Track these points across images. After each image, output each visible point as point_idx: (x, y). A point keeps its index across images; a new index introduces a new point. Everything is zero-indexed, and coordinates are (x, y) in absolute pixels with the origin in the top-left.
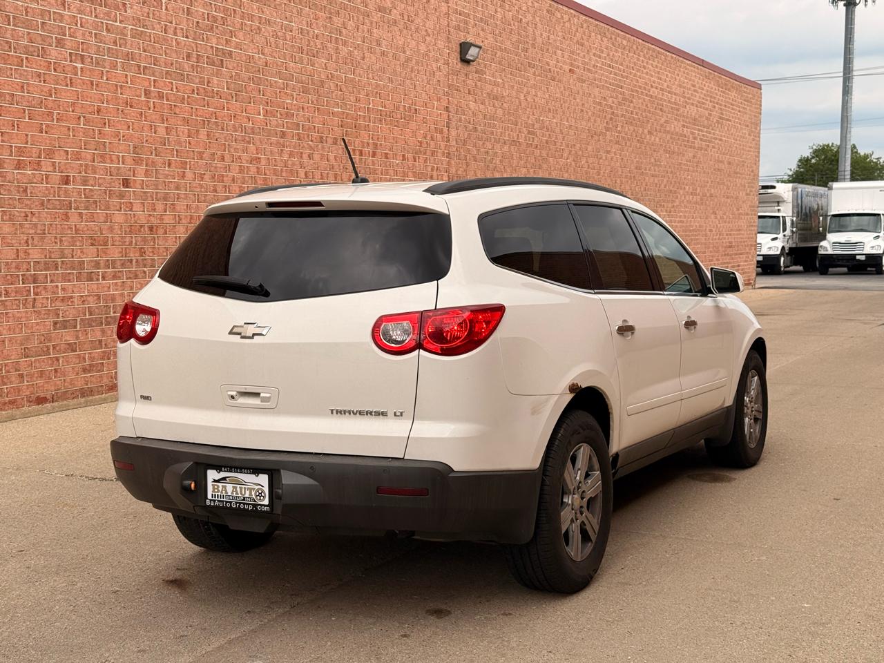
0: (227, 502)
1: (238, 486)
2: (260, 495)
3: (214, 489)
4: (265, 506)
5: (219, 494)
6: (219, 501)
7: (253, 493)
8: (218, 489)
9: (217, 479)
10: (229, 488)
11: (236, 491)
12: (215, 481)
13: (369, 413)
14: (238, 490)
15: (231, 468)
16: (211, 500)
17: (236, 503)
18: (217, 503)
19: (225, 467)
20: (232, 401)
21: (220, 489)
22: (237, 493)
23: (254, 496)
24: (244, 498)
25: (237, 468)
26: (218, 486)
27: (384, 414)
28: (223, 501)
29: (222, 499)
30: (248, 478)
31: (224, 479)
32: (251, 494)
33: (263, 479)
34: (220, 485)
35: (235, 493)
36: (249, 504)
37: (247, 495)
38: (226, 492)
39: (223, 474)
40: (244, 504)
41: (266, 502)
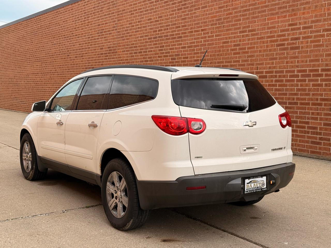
0: (252, 190)
1: (256, 183)
2: (263, 185)
3: (247, 186)
4: (265, 188)
5: (249, 188)
6: (249, 191)
7: (261, 185)
8: (248, 186)
9: (248, 182)
10: (253, 185)
11: (255, 185)
12: (248, 183)
13: (276, 149)
14: (256, 185)
15: (254, 177)
16: (246, 191)
17: (255, 190)
18: (248, 192)
19: (251, 177)
20: (245, 152)
21: (249, 186)
22: (255, 186)
23: (261, 186)
24: (258, 187)
25: (256, 176)
26: (249, 185)
27: (281, 149)
28: (250, 191)
29: (250, 190)
30: (259, 179)
31: (251, 182)
32: (260, 185)
33: (264, 178)
34: (249, 184)
35: (254, 186)
36: (259, 189)
37: (259, 186)
38: (251, 187)
39: (251, 180)
40: (258, 189)
41: (265, 187)
